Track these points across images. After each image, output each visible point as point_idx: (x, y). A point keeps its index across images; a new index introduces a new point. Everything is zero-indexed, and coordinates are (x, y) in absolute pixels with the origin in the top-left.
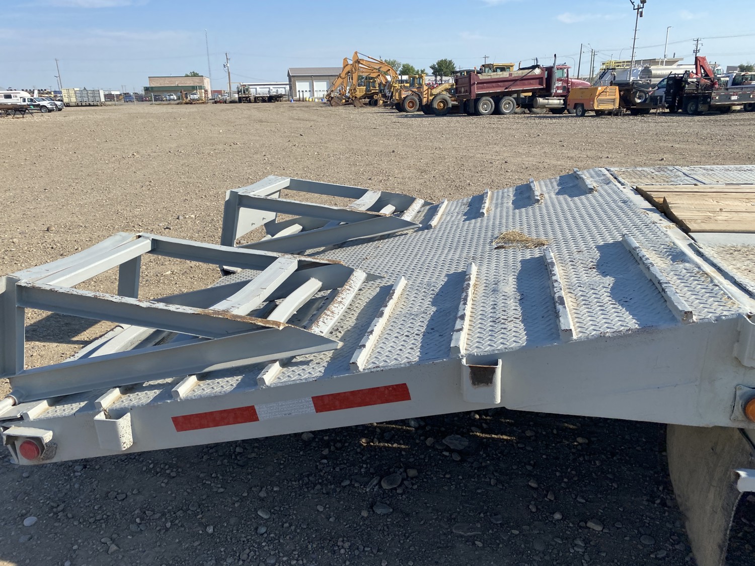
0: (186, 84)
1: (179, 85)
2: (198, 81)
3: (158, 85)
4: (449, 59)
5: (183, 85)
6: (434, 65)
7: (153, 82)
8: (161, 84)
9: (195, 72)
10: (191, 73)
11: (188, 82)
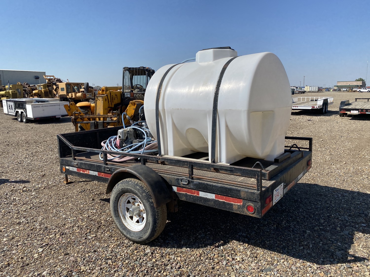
0: (353, 84)
1: (350, 85)
2: (359, 83)
7: (339, 84)
8: (342, 84)
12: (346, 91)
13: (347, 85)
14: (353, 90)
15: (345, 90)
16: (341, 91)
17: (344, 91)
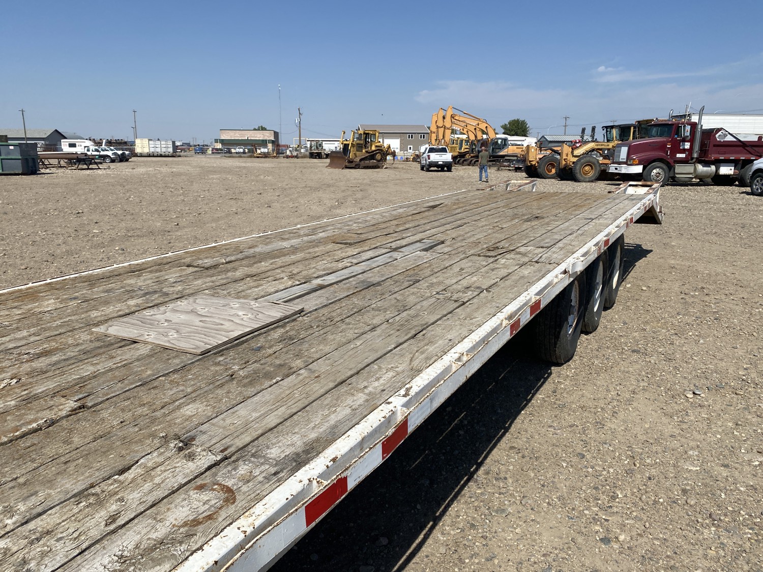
0: (256, 137)
1: (249, 139)
3: (229, 138)
4: (521, 119)
5: (253, 139)
6: (505, 124)
7: (225, 135)
8: (231, 137)
11: (258, 136)
12: (244, 153)
13: (243, 138)
15: (241, 150)
16: (232, 155)
17: (239, 153)
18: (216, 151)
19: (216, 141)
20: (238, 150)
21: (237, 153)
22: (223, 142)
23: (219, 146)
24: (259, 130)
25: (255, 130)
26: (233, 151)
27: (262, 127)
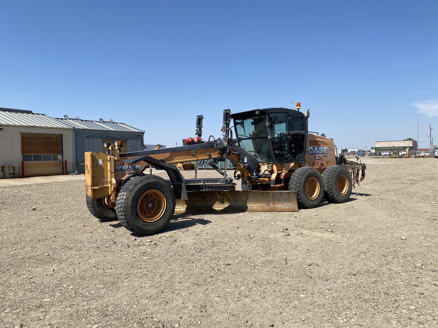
0: (399, 145)
1: (394, 146)
2: (407, 143)
3: (381, 146)
5: (397, 146)
7: (378, 145)
8: (382, 146)
9: (411, 138)
10: (408, 139)
11: (401, 144)
12: (389, 155)
13: (390, 146)
14: (400, 154)
15: (388, 153)
16: (381, 157)
17: (386, 155)
18: (371, 154)
19: (372, 148)
20: (385, 153)
21: (385, 155)
22: (376, 149)
23: (373, 151)
24: (408, 140)
25: (405, 140)
26: (383, 154)
27: (410, 138)
